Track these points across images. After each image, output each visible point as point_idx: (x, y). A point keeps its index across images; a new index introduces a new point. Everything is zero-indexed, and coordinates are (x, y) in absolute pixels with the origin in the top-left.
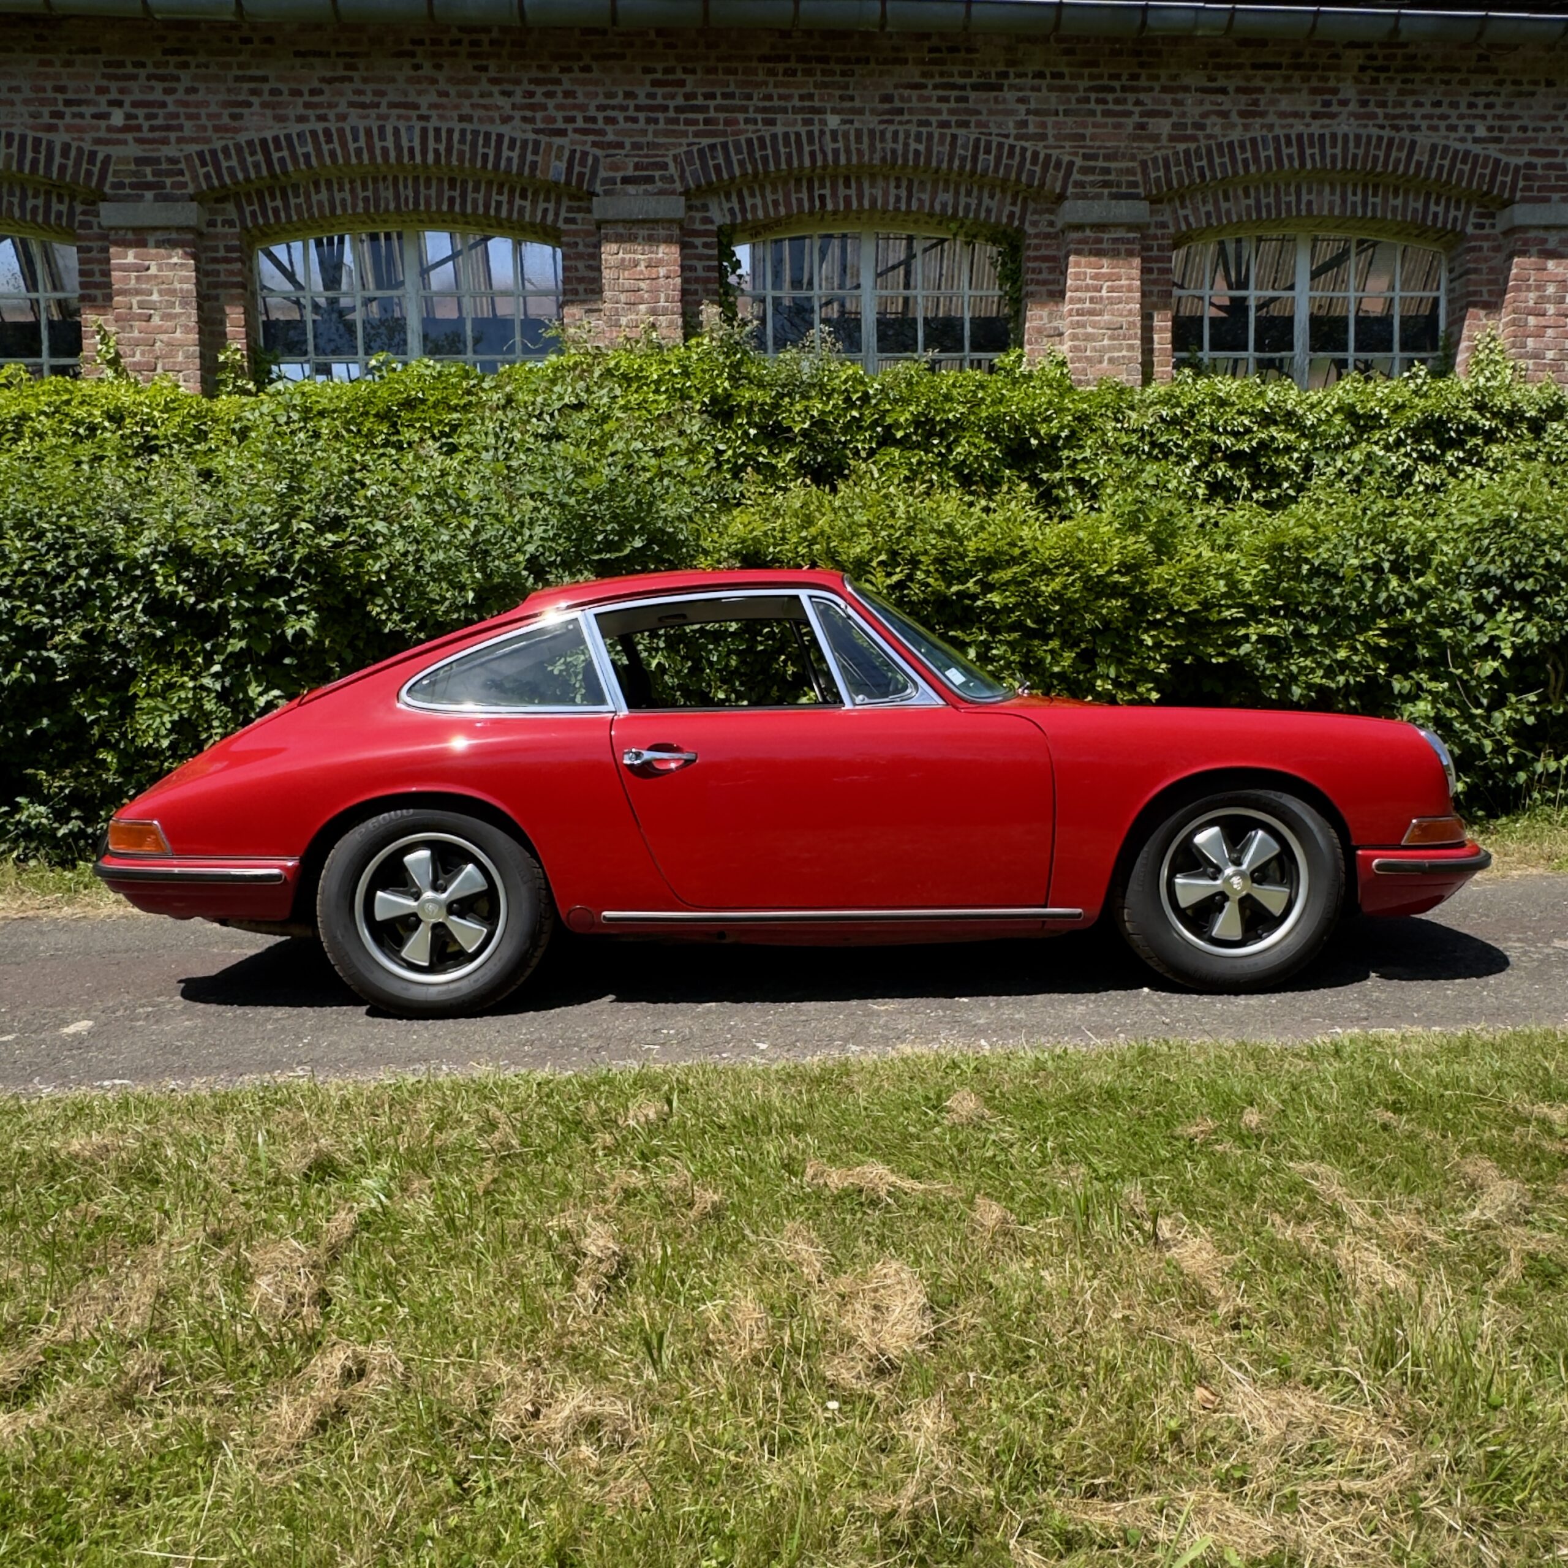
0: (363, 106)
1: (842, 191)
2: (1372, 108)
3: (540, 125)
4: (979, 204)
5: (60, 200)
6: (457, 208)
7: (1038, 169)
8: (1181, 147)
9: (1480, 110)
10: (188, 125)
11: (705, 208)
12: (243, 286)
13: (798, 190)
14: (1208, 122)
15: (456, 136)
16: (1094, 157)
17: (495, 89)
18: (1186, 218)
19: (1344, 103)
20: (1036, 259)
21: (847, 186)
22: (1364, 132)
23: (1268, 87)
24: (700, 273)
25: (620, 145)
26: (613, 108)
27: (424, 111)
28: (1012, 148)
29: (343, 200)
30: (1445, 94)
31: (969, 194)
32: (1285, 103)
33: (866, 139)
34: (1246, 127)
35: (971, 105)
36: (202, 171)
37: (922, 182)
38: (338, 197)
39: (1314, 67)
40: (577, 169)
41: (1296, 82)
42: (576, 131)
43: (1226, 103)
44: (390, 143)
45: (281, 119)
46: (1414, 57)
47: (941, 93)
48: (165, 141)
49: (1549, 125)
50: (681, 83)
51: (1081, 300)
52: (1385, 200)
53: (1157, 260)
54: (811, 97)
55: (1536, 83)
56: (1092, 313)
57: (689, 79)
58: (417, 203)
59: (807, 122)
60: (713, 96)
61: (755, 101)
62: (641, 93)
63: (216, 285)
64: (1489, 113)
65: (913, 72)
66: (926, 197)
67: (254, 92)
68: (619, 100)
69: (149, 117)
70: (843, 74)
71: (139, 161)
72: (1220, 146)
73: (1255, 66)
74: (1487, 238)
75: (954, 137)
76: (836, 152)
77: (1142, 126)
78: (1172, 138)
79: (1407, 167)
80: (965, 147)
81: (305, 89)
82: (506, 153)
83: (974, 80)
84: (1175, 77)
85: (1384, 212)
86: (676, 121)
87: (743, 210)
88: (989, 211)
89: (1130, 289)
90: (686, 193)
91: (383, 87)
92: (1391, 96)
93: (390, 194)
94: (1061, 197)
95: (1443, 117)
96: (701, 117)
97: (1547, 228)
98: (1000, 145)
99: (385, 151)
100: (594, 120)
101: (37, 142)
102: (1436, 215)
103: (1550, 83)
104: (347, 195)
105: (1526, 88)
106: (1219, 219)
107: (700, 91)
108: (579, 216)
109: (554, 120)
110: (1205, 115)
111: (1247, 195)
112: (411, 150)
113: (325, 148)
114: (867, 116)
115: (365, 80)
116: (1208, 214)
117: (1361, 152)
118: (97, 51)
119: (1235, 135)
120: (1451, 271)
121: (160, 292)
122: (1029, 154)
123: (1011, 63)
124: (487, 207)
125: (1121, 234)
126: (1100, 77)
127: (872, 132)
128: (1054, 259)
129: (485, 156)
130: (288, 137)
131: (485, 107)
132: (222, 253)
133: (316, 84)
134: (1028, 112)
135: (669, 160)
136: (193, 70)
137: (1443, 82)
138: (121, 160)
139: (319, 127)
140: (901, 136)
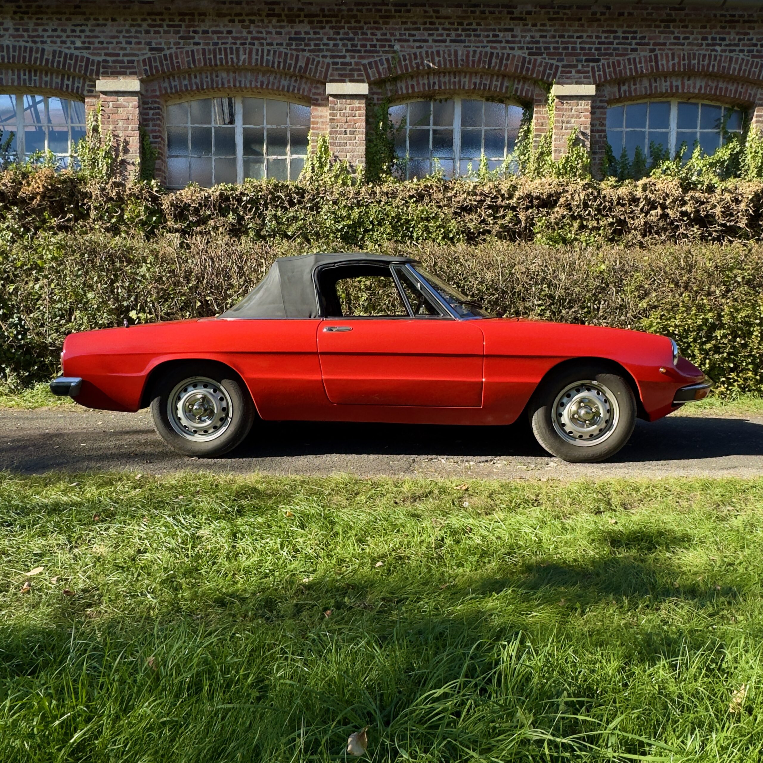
2: (21, 32)
9: (78, 33)
19: (6, 30)
22: (17, 44)
30: (59, 25)
46: (41, 7)
49: (114, 41)
52: (41, 77)
55: (106, 20)
64: (83, 35)
79: (41, 61)
92: (31, 26)
95: (59, 37)
102: (67, 85)
103: (113, 20)
105: (101, 22)
117: (16, 54)
137: (57, 19)
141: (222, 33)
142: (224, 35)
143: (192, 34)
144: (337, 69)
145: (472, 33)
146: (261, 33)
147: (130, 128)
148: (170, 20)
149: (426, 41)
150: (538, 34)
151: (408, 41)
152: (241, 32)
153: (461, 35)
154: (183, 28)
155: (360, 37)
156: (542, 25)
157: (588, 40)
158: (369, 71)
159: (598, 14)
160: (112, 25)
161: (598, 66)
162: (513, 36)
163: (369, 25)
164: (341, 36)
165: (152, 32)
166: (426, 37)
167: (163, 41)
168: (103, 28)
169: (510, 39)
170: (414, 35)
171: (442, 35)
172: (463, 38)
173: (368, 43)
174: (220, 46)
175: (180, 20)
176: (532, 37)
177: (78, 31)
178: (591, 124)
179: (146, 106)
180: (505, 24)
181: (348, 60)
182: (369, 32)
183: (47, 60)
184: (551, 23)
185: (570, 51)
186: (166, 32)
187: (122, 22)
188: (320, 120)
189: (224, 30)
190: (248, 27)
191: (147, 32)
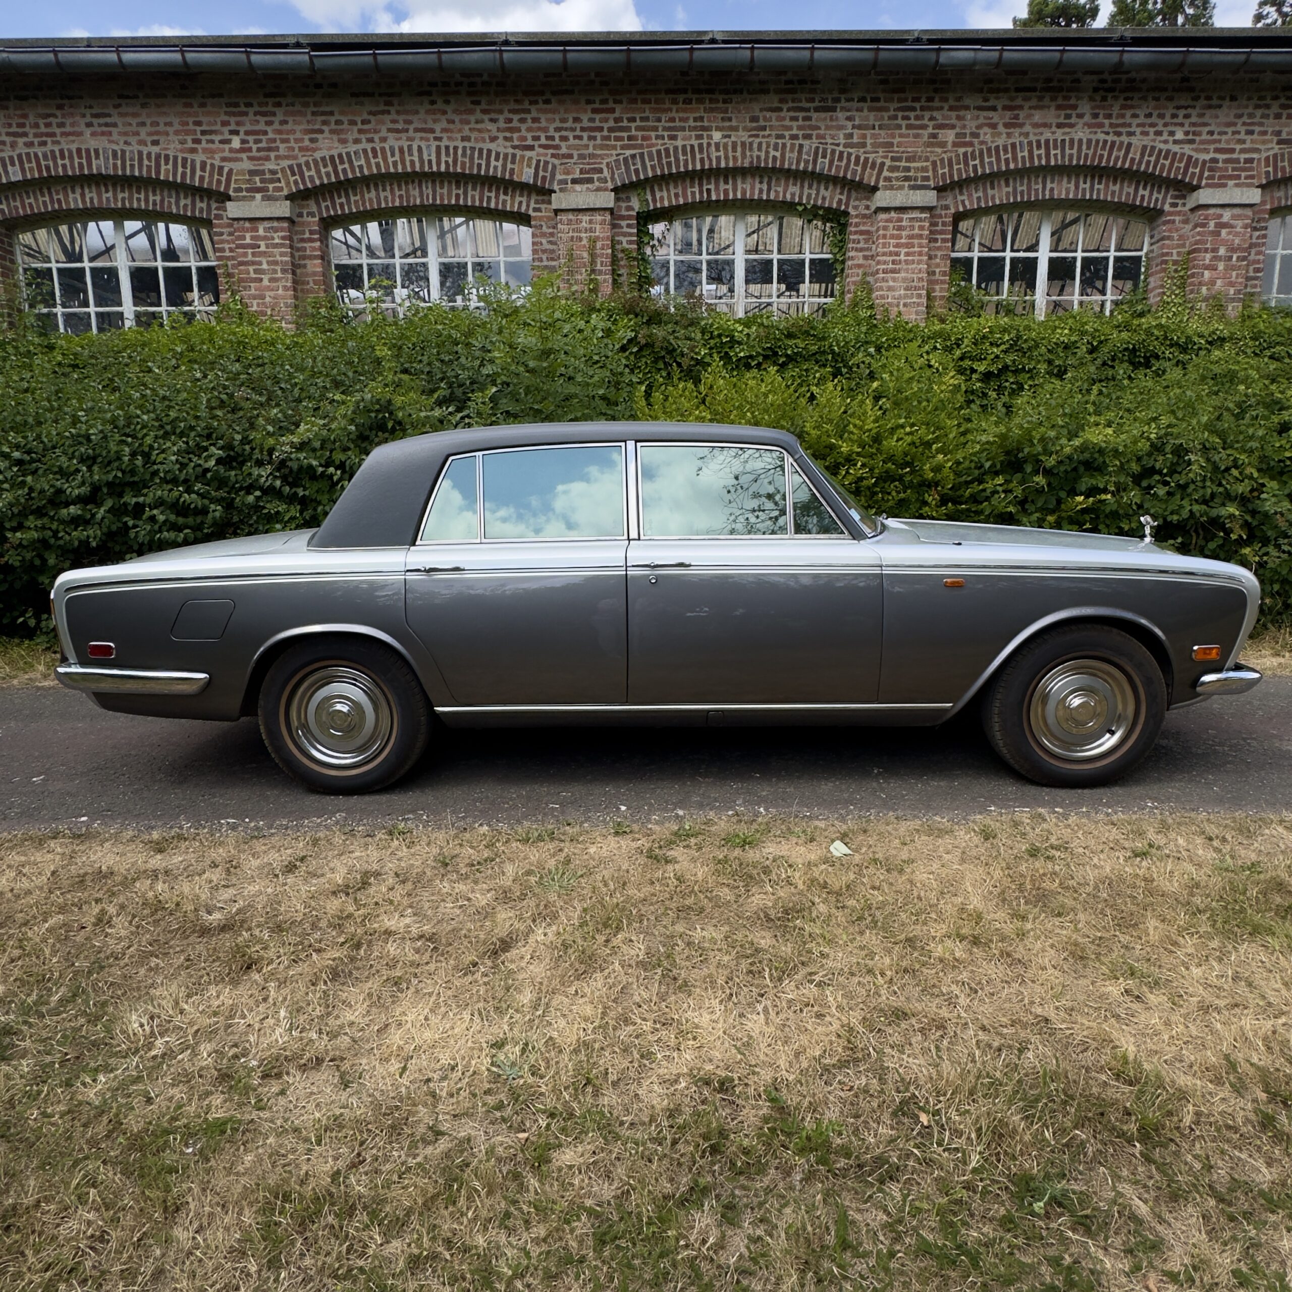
0: (397, 131)
1: (722, 187)
3: (516, 143)
4: (817, 194)
5: (202, 201)
6: (461, 202)
7: (859, 169)
8: (961, 150)
10: (282, 146)
11: (628, 199)
12: (322, 258)
13: (692, 186)
14: (982, 132)
15: (460, 152)
16: (899, 159)
17: (486, 117)
18: (963, 202)
19: (1080, 116)
20: (856, 233)
21: (726, 183)
22: (1094, 137)
23: (1027, 105)
24: (625, 245)
25: (570, 156)
26: (566, 129)
27: (438, 134)
28: (841, 153)
29: (386, 198)
30: (1156, 108)
31: (810, 187)
32: (1037, 117)
33: (739, 149)
34: (1009, 135)
35: (813, 123)
36: (292, 179)
37: (778, 179)
38: (382, 195)
39: (1061, 90)
40: (541, 173)
42: (540, 146)
43: (995, 117)
44: (416, 159)
45: (343, 141)
46: (1134, 80)
47: (792, 114)
48: (267, 159)
49: (1230, 130)
50: (613, 111)
51: (885, 263)
52: (1107, 186)
53: (942, 232)
54: (701, 119)
55: (1222, 98)
56: (893, 271)
57: (618, 108)
58: (434, 199)
59: (700, 137)
60: (633, 120)
61: (663, 123)
62: (585, 118)
63: (304, 258)
65: (773, 100)
66: (780, 189)
67: (324, 123)
68: (569, 124)
69: (257, 142)
70: (725, 102)
71: (252, 173)
72: (989, 149)
73: (1018, 90)
74: (1179, 213)
75: (801, 146)
76: (718, 159)
77: (934, 136)
78: (955, 144)
80: (808, 154)
81: (359, 120)
82: (493, 163)
83: (817, 104)
84: (959, 99)
85: (1106, 194)
86: (608, 138)
87: (654, 201)
88: (824, 199)
89: (920, 254)
90: (615, 190)
91: (410, 118)
93: (416, 192)
94: (875, 189)
95: (1152, 125)
96: (625, 135)
97: (1223, 206)
98: (833, 151)
99: (412, 162)
100: (552, 138)
101: (185, 160)
102: (1143, 197)
103: (1233, 98)
104: (388, 193)
106: (987, 202)
107: (625, 116)
108: (543, 206)
109: (525, 139)
110: (978, 127)
111: (1007, 185)
112: (430, 161)
113: (373, 161)
114: (741, 133)
115: (398, 113)
116: (979, 199)
117: (1091, 152)
118: (221, 95)
119: (1000, 142)
120: (1152, 237)
121: (268, 263)
122: (853, 158)
123: (843, 91)
124: (481, 201)
125: (915, 214)
126: (906, 100)
127: (743, 144)
128: (867, 232)
129: (479, 165)
130: (348, 154)
131: (480, 131)
132: (307, 235)
133: (365, 116)
134: (854, 127)
135: (604, 166)
136: (283, 109)
138: (239, 173)
139: (369, 147)
140: (764, 146)
160: (1230, 107)
165: (1285, 117)
168: (1218, 112)
177: (1181, 116)
183: (1133, 160)
187: (1245, 102)
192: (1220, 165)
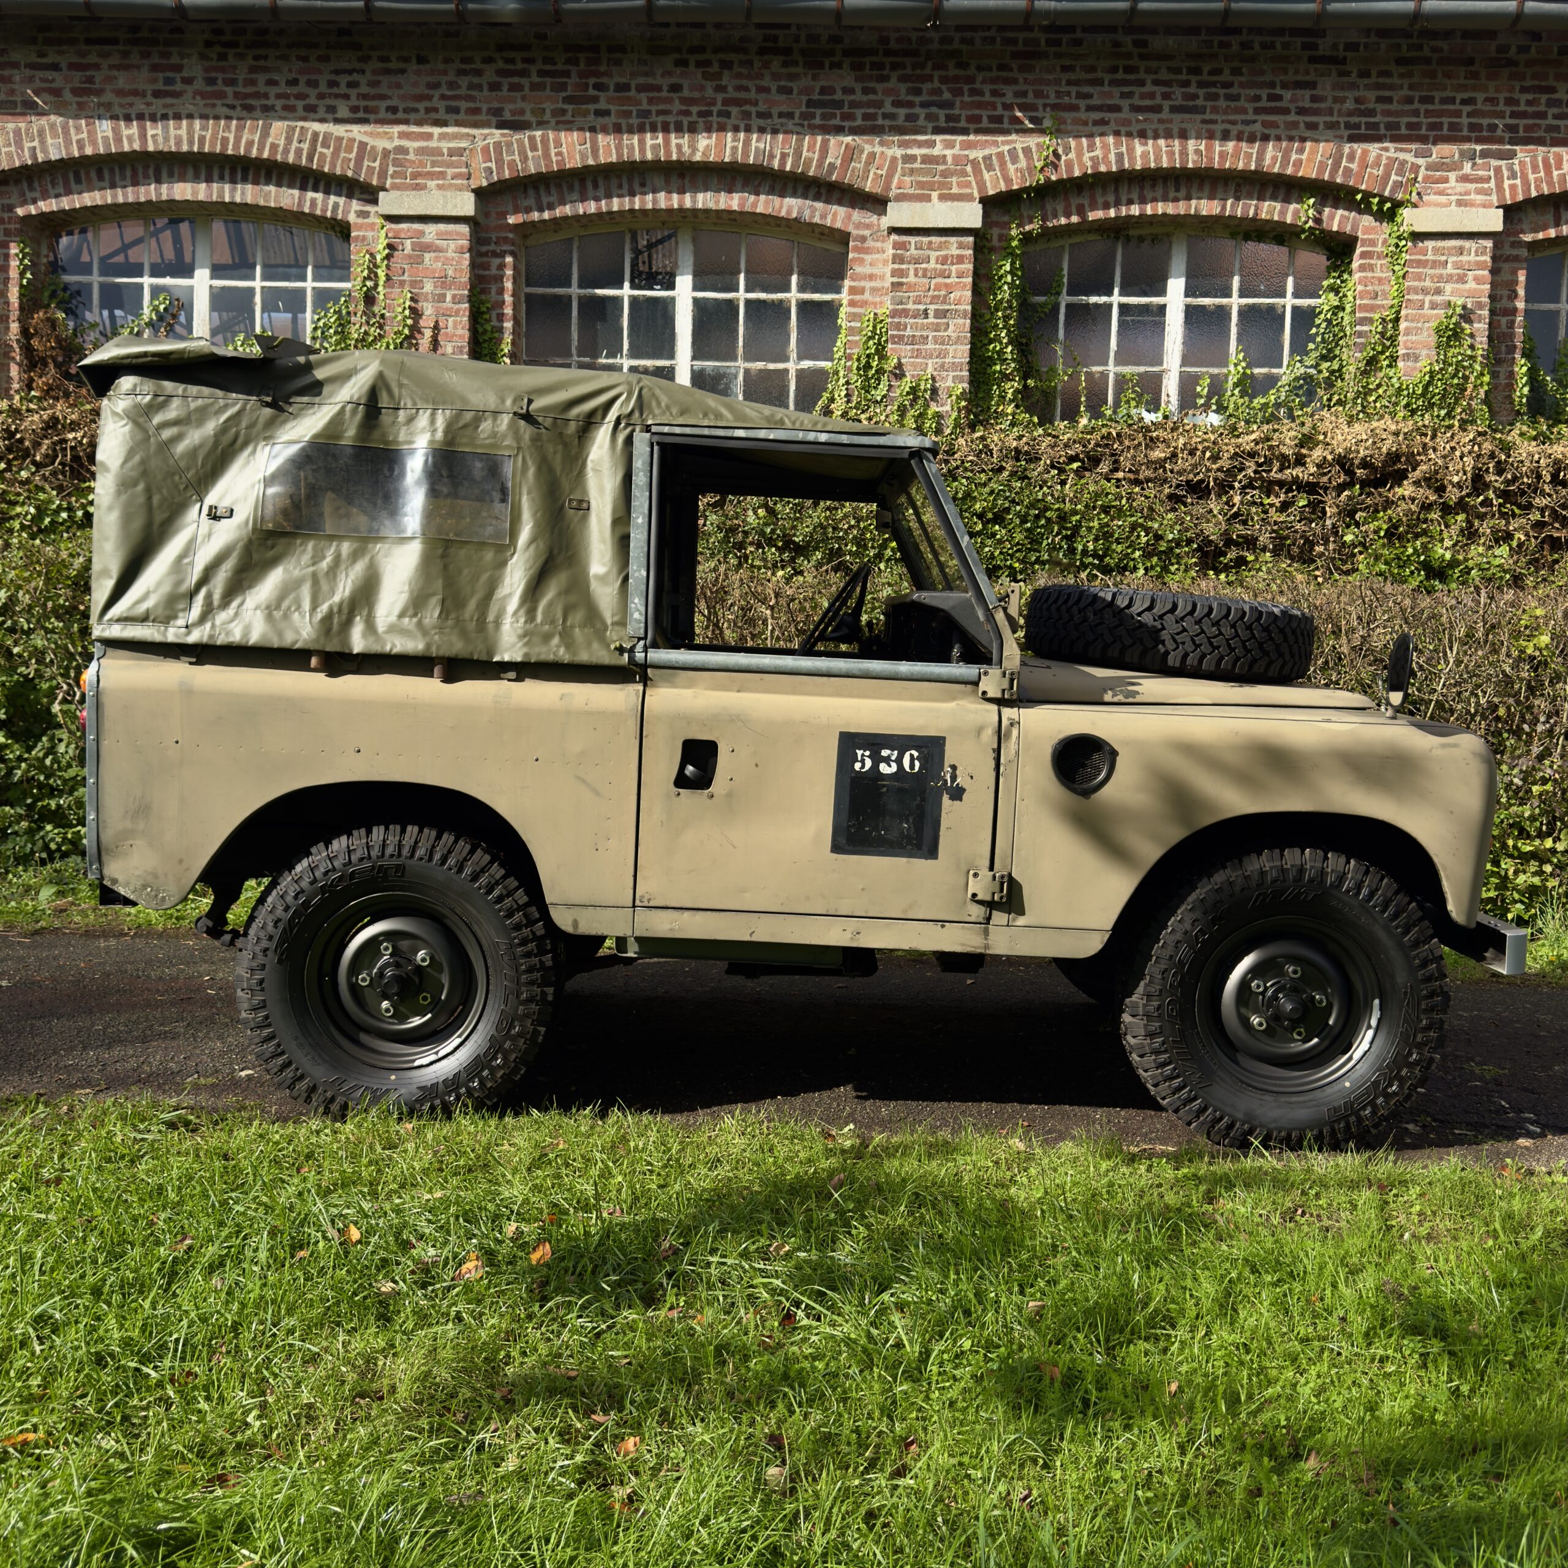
2: (220, 86)
9: (343, 89)
19: (188, 81)
23: (105, 63)
30: (303, 72)
32: (122, 80)
39: (155, 42)
41: (135, 59)
43: (58, 79)
46: (266, 31)
49: (421, 106)
55: (406, 60)
64: (353, 93)
73: (89, 41)
79: (261, 149)
92: (242, 74)
95: (300, 96)
103: (421, 60)
105: (394, 65)
137: (300, 58)
141: (659, 89)
142: (664, 94)
143: (592, 92)
144: (912, 172)
145: (1222, 92)
146: (747, 89)
147: (449, 298)
148: (547, 60)
149: (1117, 109)
150: (1371, 95)
151: (1074, 108)
152: (702, 88)
153: (1195, 97)
154: (574, 79)
155: (966, 99)
156: (1381, 74)
157: (1488, 108)
158: (987, 176)
159: (1513, 50)
160: (418, 73)
161: (1511, 169)
162: (1314, 99)
163: (988, 74)
164: (924, 97)
165: (505, 88)
166: (1116, 101)
167: (528, 107)
168: (400, 79)
169: (1307, 104)
170: (1089, 96)
171: (1152, 96)
172: (1200, 102)
173: (985, 114)
174: (654, 118)
175: (568, 61)
176: (1358, 101)
177: (343, 85)
178: (1491, 297)
179: (484, 249)
180: (1296, 72)
181: (937, 151)
182: (987, 88)
183: (274, 147)
184: (1402, 70)
185: (1445, 132)
186: (534, 87)
187: (441, 66)
188: (868, 285)
189: (665, 82)
190: (718, 76)
191: (494, 87)
192: (411, 156)
